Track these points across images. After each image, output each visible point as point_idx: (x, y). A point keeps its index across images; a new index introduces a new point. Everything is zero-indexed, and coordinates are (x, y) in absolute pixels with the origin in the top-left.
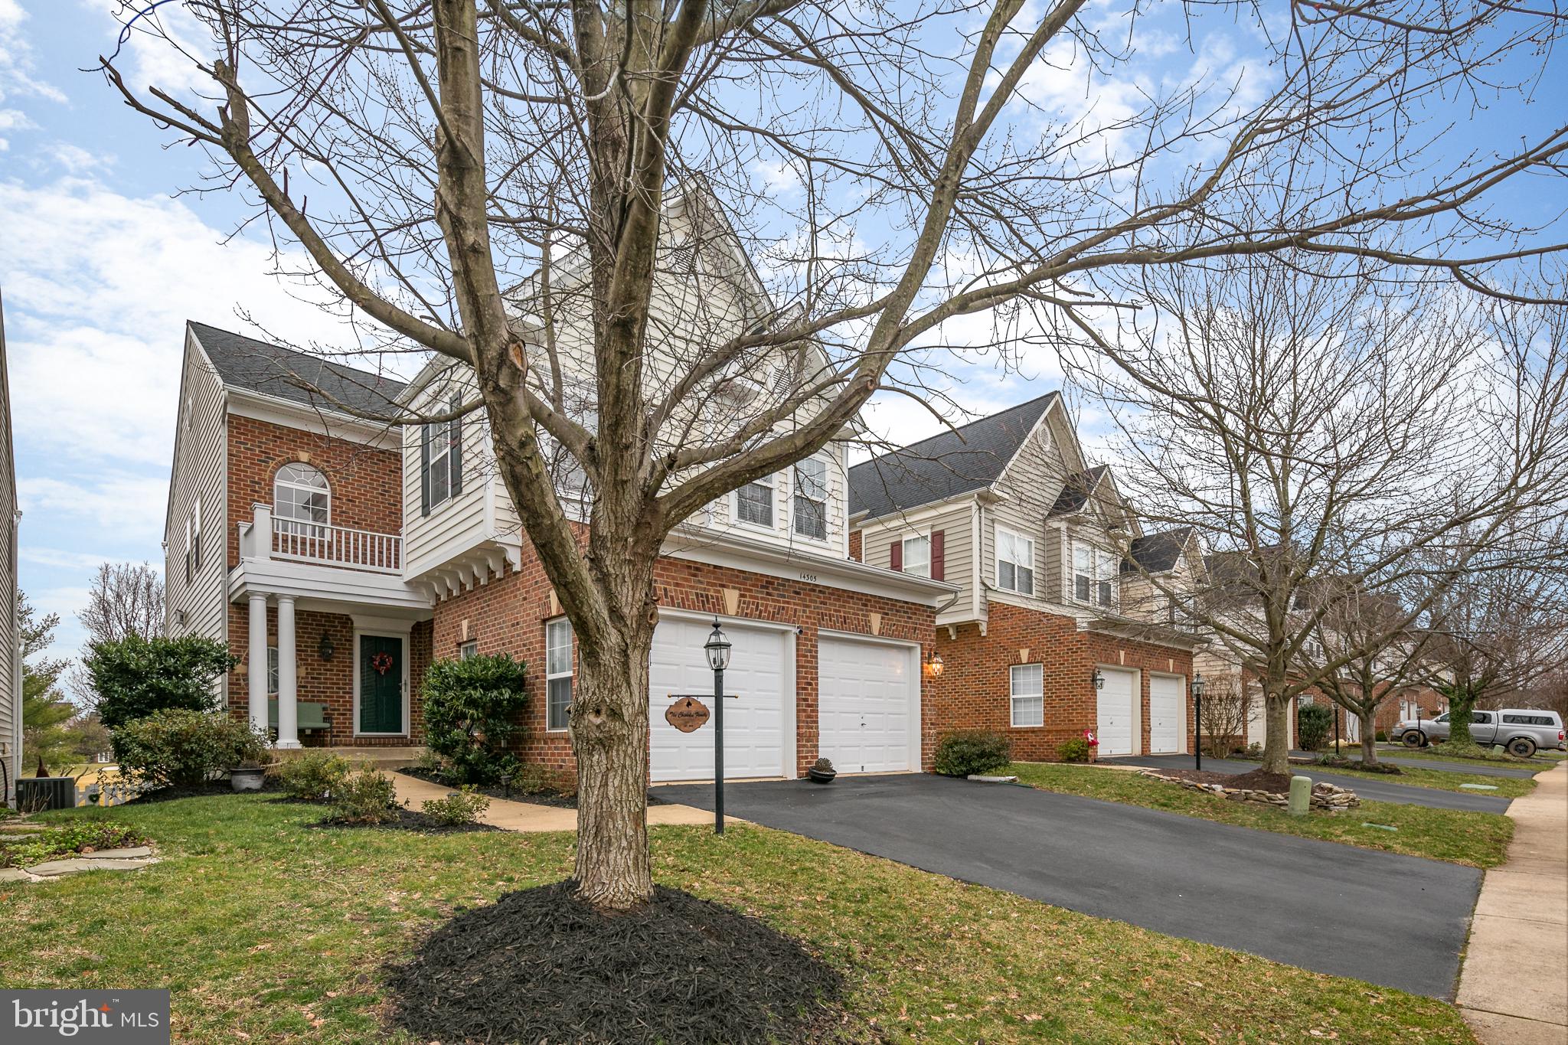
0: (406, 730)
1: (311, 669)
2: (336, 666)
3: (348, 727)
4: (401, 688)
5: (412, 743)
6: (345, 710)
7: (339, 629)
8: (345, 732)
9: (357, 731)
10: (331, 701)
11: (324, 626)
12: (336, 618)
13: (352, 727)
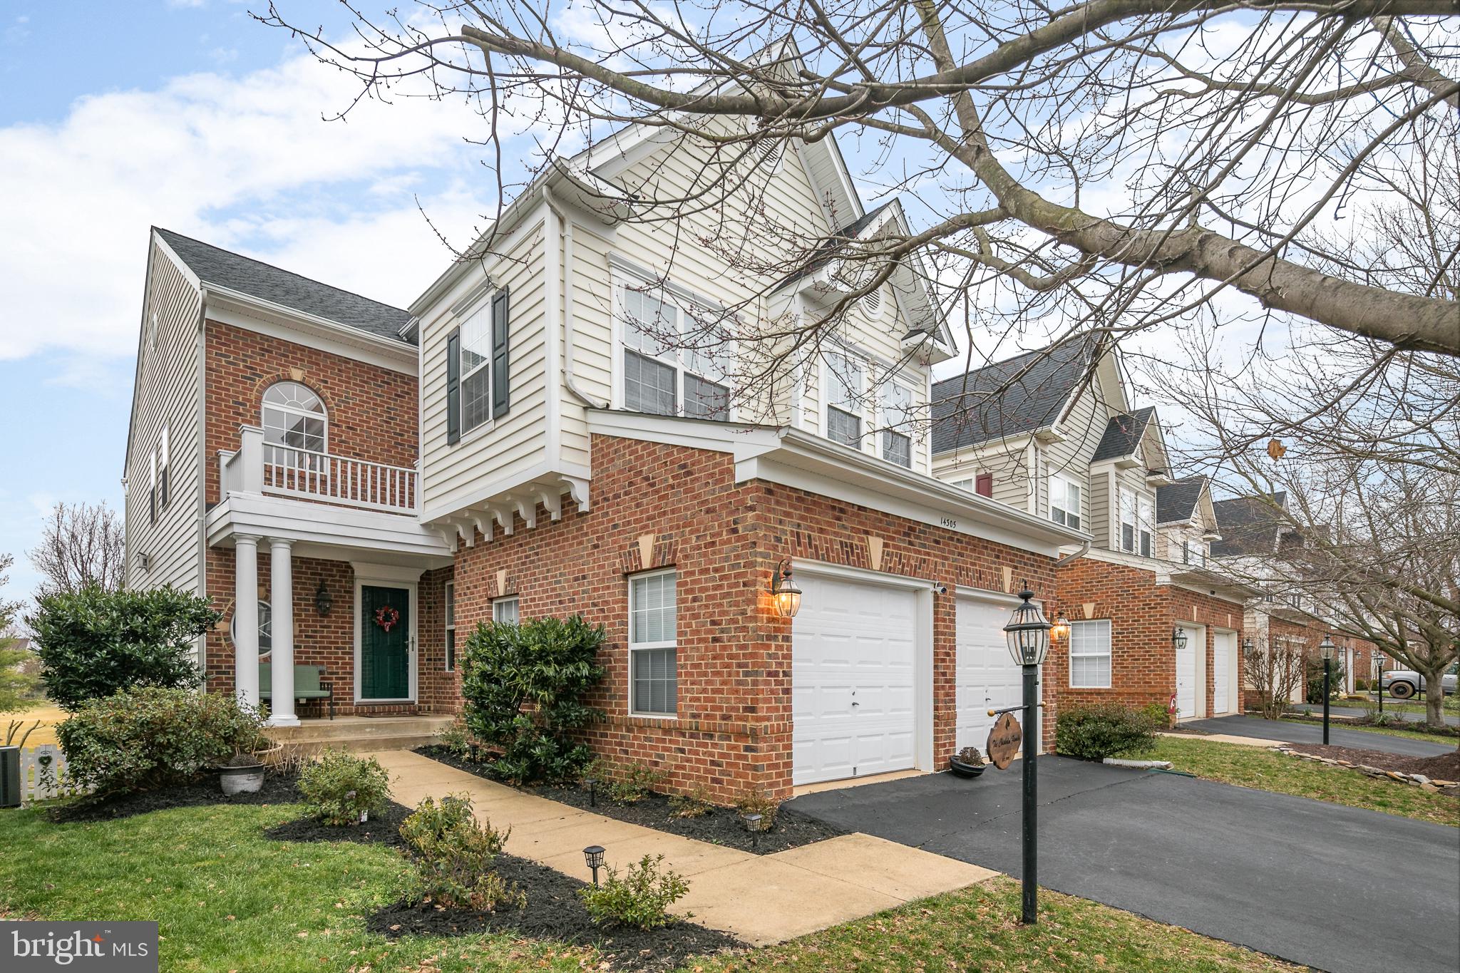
0: (413, 695)
1: (305, 626)
2: (334, 622)
3: (348, 694)
4: (407, 647)
5: (420, 710)
6: (344, 673)
7: (337, 578)
8: (345, 699)
9: (358, 698)
10: (328, 663)
11: (321, 575)
12: (334, 565)
13: (352, 694)
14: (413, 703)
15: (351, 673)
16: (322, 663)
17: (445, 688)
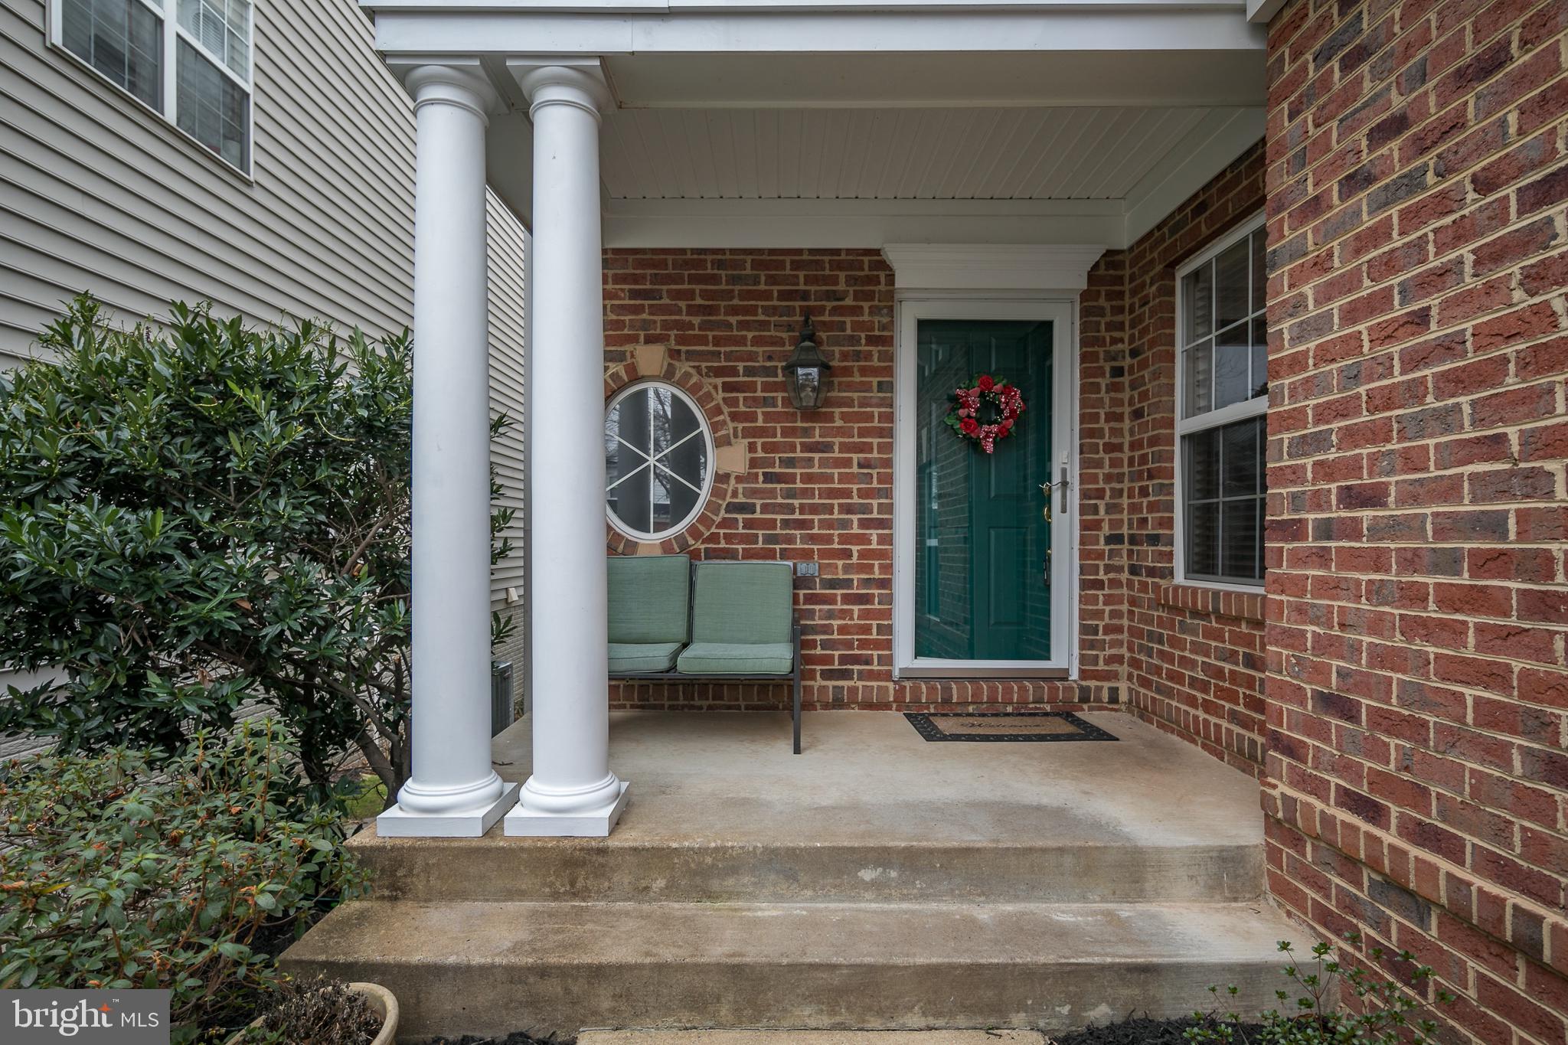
0: (1065, 653)
1: (765, 448)
2: (840, 432)
3: (876, 645)
4: (1047, 500)
5: (1085, 699)
6: (867, 583)
7: (849, 302)
8: (868, 661)
9: (904, 657)
10: (822, 554)
11: (805, 296)
12: (839, 266)
13: (888, 645)
14: (1063, 675)
15: (886, 584)
16: (807, 555)
17: (1174, 642)
